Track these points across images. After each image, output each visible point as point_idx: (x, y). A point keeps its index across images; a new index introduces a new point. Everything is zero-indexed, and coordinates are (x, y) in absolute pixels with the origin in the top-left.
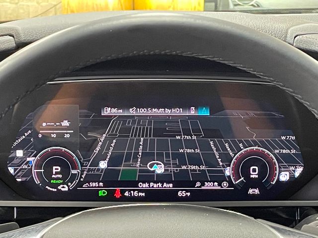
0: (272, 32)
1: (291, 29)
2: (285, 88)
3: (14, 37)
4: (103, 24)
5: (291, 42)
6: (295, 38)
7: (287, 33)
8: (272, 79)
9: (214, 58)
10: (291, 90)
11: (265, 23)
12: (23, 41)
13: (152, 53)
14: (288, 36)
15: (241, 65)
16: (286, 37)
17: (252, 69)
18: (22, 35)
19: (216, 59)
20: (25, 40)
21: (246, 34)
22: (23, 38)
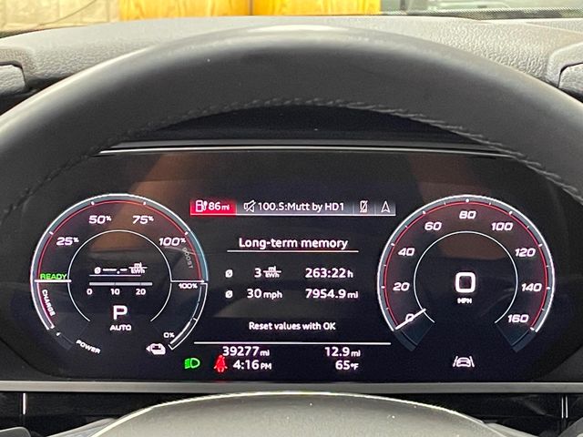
0: (518, 61)
1: (555, 53)
2: (545, 172)
3: (21, 68)
4: (193, 47)
5: (555, 79)
6: (562, 70)
7: (547, 62)
8: (519, 154)
9: (407, 113)
10: (557, 176)
11: (504, 42)
12: (39, 77)
13: (288, 102)
14: (549, 67)
15: (461, 128)
16: (545, 69)
17: (480, 136)
18: (38, 64)
19: (412, 115)
20: (43, 74)
21: (472, 67)
22: (40, 71)
